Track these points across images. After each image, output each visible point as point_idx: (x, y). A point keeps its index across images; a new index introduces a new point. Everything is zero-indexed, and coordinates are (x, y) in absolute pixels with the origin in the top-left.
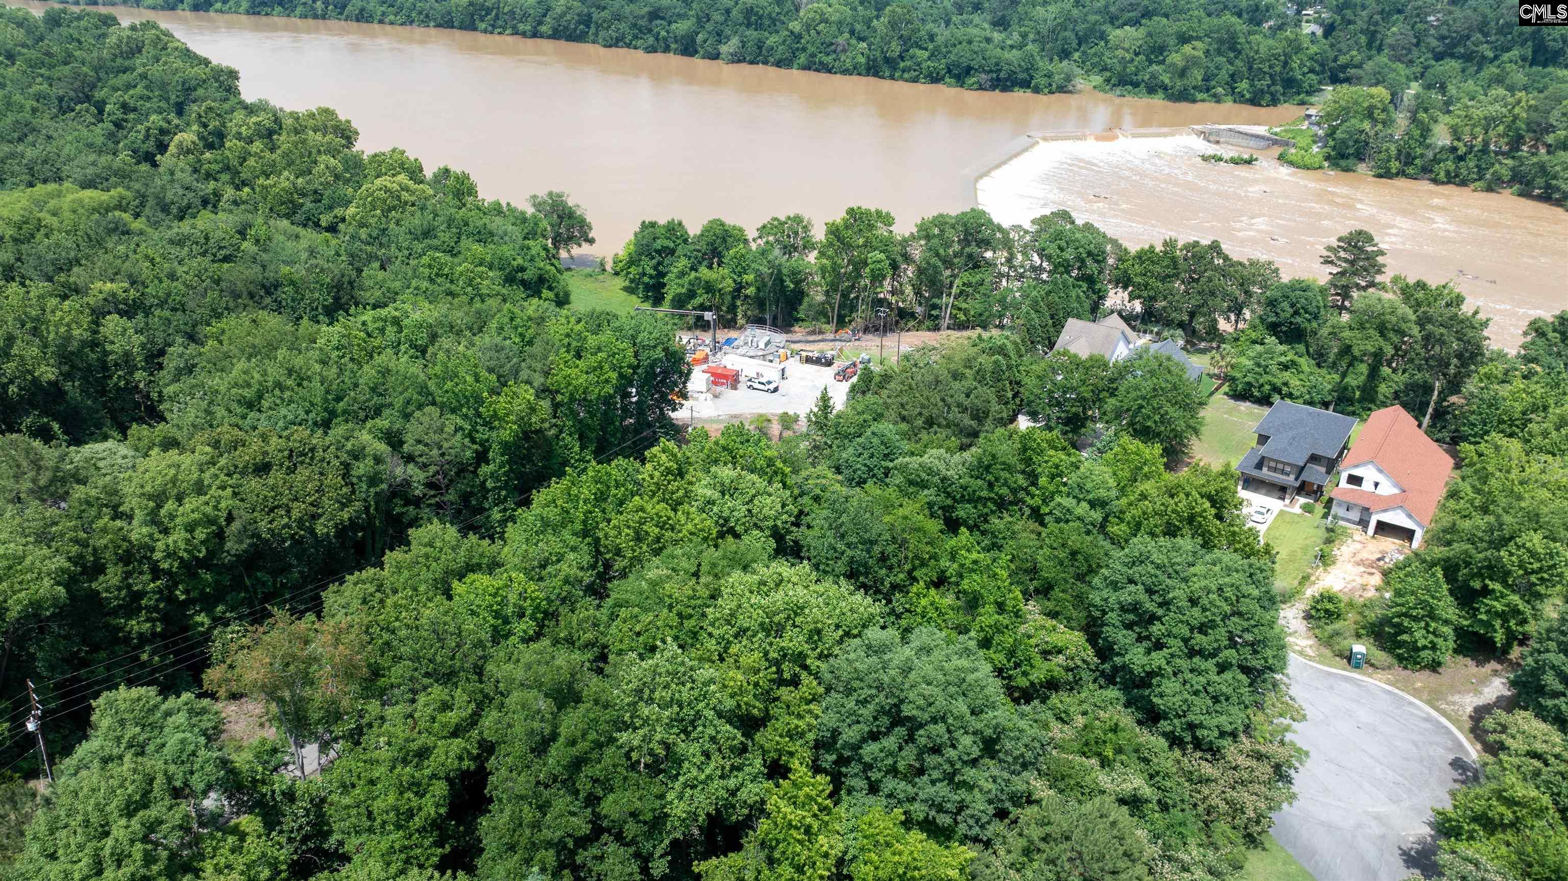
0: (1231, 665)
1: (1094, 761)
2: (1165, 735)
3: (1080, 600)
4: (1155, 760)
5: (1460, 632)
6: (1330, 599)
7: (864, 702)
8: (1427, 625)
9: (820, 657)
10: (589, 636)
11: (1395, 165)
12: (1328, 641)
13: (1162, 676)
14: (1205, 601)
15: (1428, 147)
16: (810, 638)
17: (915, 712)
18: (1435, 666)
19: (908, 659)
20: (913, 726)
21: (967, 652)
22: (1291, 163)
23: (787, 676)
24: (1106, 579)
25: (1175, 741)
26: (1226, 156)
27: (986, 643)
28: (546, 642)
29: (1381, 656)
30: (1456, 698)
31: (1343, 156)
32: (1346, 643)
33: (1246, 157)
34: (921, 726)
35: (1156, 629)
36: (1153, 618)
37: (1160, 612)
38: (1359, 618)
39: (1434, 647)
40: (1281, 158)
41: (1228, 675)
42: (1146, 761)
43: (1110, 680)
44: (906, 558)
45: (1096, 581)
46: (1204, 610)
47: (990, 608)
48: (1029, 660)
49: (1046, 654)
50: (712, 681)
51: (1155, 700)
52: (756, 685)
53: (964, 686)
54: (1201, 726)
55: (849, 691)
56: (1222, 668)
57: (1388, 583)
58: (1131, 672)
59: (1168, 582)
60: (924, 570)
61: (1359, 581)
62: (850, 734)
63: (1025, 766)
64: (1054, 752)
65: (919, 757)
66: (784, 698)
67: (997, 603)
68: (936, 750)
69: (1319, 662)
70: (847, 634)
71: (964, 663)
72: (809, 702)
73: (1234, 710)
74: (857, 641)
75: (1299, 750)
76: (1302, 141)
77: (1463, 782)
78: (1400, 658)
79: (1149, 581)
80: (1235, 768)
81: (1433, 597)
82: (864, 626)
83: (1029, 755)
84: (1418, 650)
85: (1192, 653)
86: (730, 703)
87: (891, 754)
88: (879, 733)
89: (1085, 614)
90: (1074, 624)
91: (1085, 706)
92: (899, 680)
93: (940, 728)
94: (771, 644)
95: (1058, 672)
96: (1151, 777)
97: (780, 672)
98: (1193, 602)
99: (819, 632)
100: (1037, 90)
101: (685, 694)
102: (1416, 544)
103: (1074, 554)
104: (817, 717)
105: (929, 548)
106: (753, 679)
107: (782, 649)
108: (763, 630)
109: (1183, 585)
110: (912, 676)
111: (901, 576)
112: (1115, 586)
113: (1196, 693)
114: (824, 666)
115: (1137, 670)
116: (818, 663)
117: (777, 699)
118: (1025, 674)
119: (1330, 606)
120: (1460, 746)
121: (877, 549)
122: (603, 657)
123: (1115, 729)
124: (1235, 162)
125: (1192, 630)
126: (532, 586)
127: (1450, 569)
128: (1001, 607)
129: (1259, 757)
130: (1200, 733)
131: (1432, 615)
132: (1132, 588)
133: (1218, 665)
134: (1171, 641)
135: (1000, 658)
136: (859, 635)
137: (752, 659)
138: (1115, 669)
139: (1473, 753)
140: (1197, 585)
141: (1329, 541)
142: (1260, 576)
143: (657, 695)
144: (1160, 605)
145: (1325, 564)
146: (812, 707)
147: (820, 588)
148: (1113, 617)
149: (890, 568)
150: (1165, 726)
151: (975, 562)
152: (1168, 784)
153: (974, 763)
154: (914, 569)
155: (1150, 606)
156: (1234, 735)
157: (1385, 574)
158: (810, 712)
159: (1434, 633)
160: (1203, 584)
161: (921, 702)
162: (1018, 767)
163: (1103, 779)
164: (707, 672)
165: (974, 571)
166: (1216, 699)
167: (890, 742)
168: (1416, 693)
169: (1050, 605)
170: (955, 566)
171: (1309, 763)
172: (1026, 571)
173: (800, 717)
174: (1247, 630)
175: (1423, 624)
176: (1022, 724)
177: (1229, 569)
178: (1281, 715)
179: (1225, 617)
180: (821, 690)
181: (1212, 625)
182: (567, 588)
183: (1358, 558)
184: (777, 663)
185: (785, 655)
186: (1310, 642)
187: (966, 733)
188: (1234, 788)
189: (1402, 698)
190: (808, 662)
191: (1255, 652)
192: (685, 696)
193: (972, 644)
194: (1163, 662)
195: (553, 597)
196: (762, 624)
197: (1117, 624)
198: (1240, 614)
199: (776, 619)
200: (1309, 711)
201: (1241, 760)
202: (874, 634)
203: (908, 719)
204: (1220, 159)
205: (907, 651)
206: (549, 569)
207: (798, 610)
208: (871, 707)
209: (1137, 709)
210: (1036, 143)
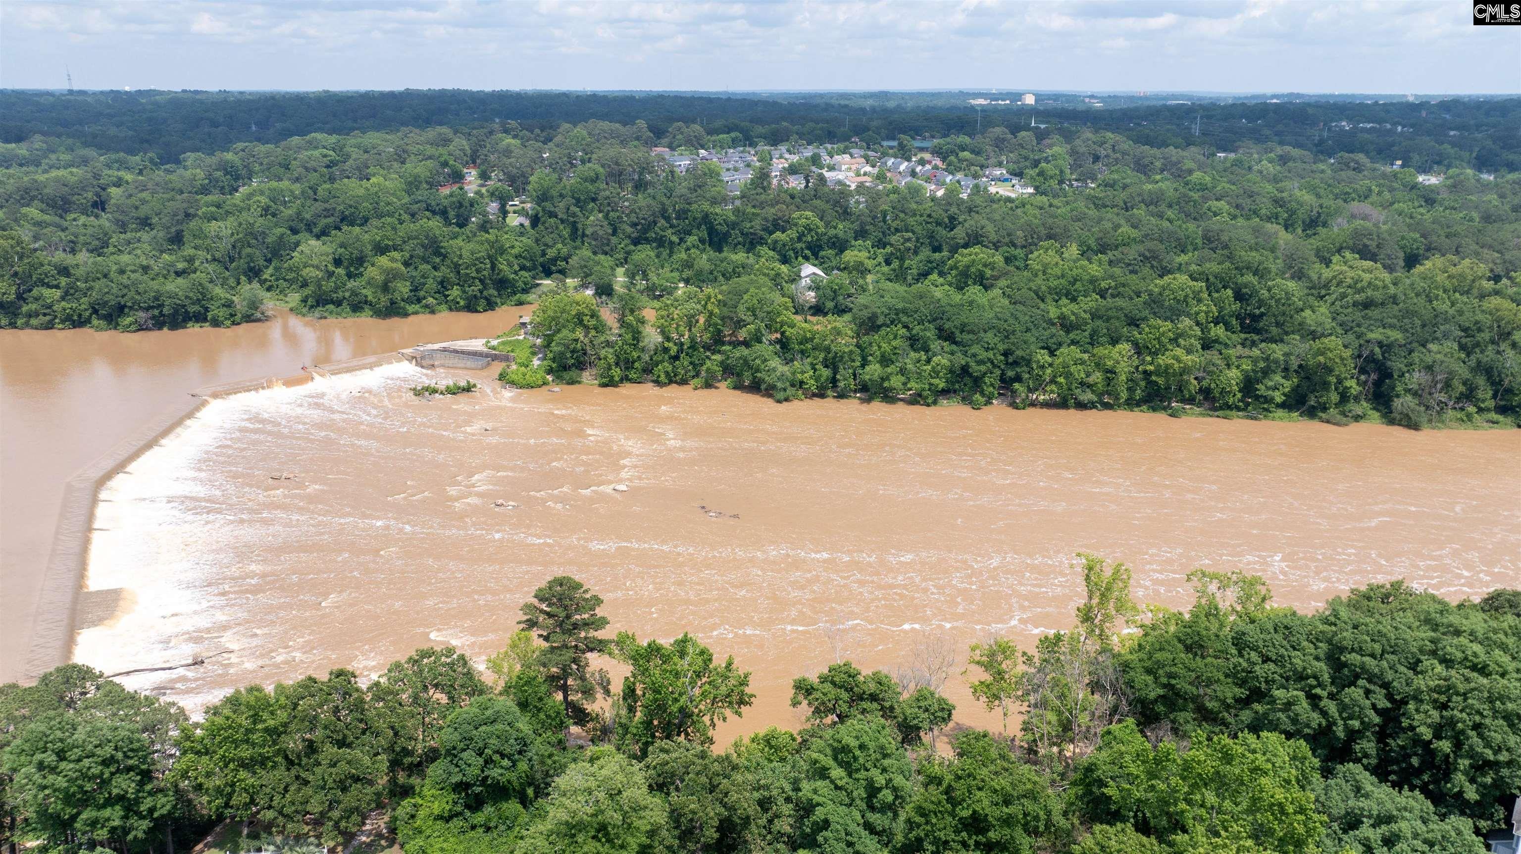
11: (617, 373)
15: (643, 350)
22: (513, 383)
26: (442, 384)
31: (565, 368)
33: (463, 384)
40: (502, 377)
76: (522, 354)
100: (216, 323)
124: (454, 391)
204: (435, 391)
210: (204, 403)
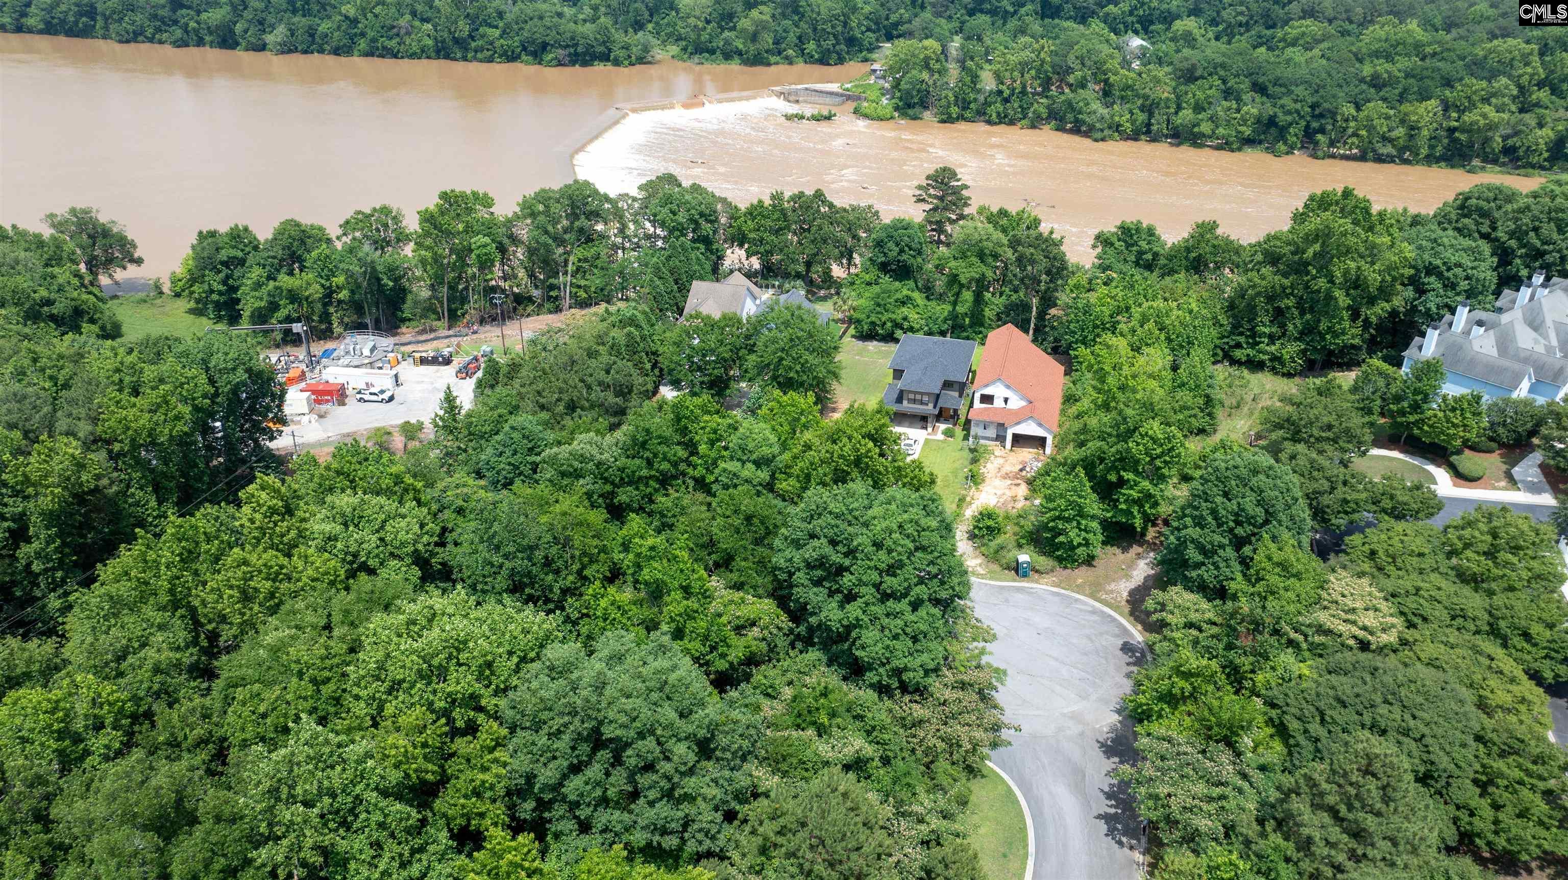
0: (922, 601)
1: (811, 732)
2: (872, 686)
3: (762, 563)
4: (870, 715)
5: (1106, 525)
6: (990, 516)
7: (556, 735)
8: (1079, 523)
9: (496, 693)
10: (199, 732)
11: (955, 111)
12: (994, 557)
13: (861, 627)
14: (889, 543)
15: (979, 91)
16: (481, 673)
17: (618, 732)
18: (1089, 561)
19: (599, 673)
20: (619, 748)
21: (663, 649)
22: (866, 116)
23: (460, 724)
24: (786, 539)
25: (882, 690)
26: (808, 114)
27: (678, 634)
28: (137, 754)
29: (1043, 562)
30: (1113, 586)
31: (909, 106)
32: (1011, 555)
33: (826, 113)
34: (628, 745)
35: (847, 580)
36: (841, 570)
37: (847, 562)
38: (1017, 529)
39: (1087, 544)
40: (856, 112)
41: (922, 612)
42: (859, 717)
43: (808, 642)
44: (573, 557)
45: (777, 543)
46: (890, 551)
47: (678, 595)
48: (724, 640)
49: (739, 629)
50: (369, 755)
51: (858, 653)
52: (425, 745)
53: (667, 689)
54: (906, 669)
55: (537, 726)
56: (915, 606)
57: (1034, 491)
58: (829, 629)
59: (850, 529)
60: (595, 567)
61: (1009, 493)
62: (547, 775)
63: (744, 758)
64: (768, 732)
65: (631, 779)
66: (461, 752)
67: (682, 587)
68: (649, 767)
69: (991, 579)
70: (523, 660)
71: (662, 663)
72: (492, 750)
73: (933, 645)
74: (536, 665)
75: (997, 670)
76: (873, 94)
77: (1135, 664)
78: (1060, 560)
79: (831, 533)
80: (944, 704)
81: (1080, 497)
82: (542, 646)
83: (746, 744)
84: (1073, 548)
85: (885, 597)
86: (395, 776)
87: (598, 784)
88: (580, 762)
89: (770, 578)
90: (761, 591)
91: (790, 675)
92: (594, 699)
93: (650, 743)
94: (434, 692)
95: (756, 646)
96: (868, 733)
97: (450, 721)
98: (878, 545)
99: (489, 665)
100: (617, 63)
101: (336, 778)
102: (1049, 450)
103: (749, 519)
104: (505, 765)
105: (595, 542)
106: (421, 739)
107: (449, 695)
108: (422, 677)
109: (864, 531)
110: (608, 691)
111: (571, 578)
112: (797, 544)
113: (896, 637)
114: (503, 703)
115: (835, 626)
116: (494, 701)
117: (452, 755)
118: (723, 656)
119: (990, 523)
120: (1125, 630)
121: (539, 555)
122: (221, 755)
123: (825, 694)
124: (817, 118)
125: (880, 575)
126: (108, 687)
127: (1089, 466)
128: (687, 591)
129: (963, 686)
130: (904, 677)
131: (1081, 514)
132: (815, 543)
133: (910, 604)
134: (863, 590)
135: (696, 646)
136: (538, 657)
137: (414, 716)
138: (811, 630)
139: (1138, 635)
140: (879, 527)
141: (975, 461)
142: (932, 506)
143: (299, 790)
144: (846, 555)
145: (976, 484)
146: (497, 754)
147: (480, 613)
148: (800, 577)
149: (557, 572)
150: (871, 677)
151: (652, 548)
152: (886, 737)
153: (691, 772)
154: (584, 567)
155: (836, 558)
156: (936, 670)
157: (1030, 482)
158: (496, 761)
159: (1085, 530)
160: (884, 525)
161: (624, 719)
162: (738, 762)
163: (823, 749)
164: (361, 746)
165: (652, 558)
166: (915, 639)
167: (594, 771)
168: (1079, 589)
169: (734, 577)
170: (631, 556)
171: (1009, 681)
172: (703, 546)
173: (485, 769)
174: (932, 563)
175: (1075, 524)
176: (735, 714)
177: (904, 505)
178: (974, 640)
179: (911, 554)
180: (504, 732)
181: (901, 565)
182: (158, 678)
183: (1003, 471)
184: (446, 713)
185: (454, 701)
186: (979, 561)
187: (679, 740)
188: (946, 724)
189: (1068, 597)
190: (483, 702)
191: (942, 583)
192: (337, 783)
193: (666, 639)
194: (859, 613)
195: (142, 694)
196: (419, 671)
197: (806, 582)
198: (923, 548)
199: (435, 662)
200: (997, 629)
201: (948, 694)
202: (556, 652)
203: (611, 740)
204: (802, 117)
205: (597, 665)
206: (131, 659)
207: (461, 645)
208: (566, 737)
209: (839, 665)
210: (625, 116)
